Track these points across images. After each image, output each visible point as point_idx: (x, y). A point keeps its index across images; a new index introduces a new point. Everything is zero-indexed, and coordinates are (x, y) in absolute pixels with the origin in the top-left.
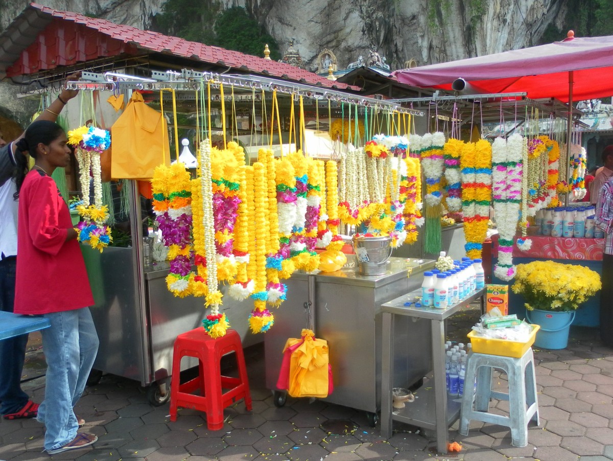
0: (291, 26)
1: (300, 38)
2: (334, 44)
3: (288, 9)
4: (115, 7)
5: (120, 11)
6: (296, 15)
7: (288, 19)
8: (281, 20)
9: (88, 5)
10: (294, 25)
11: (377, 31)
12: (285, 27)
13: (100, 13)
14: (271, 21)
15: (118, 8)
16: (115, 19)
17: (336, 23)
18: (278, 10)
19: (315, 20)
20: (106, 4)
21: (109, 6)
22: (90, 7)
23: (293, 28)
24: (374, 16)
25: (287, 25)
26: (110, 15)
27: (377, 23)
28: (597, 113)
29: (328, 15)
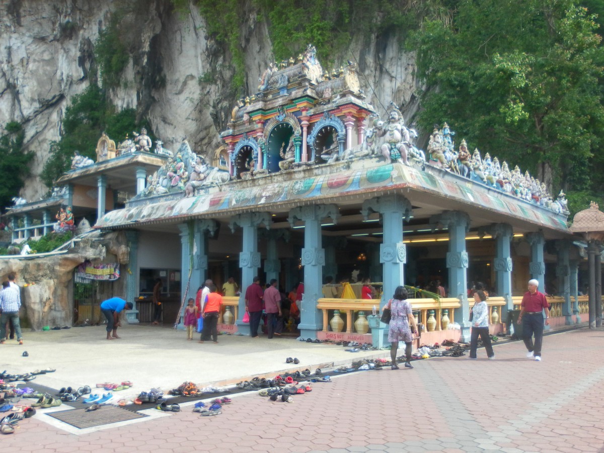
0: (172, 125)
1: (178, 137)
2: (206, 141)
3: (171, 108)
4: (37, 115)
5: (41, 119)
6: (176, 114)
7: (171, 118)
8: (165, 120)
9: (14, 114)
10: (174, 124)
11: (223, 122)
12: (167, 126)
13: (24, 121)
14: (155, 121)
15: (39, 116)
16: (37, 126)
17: (206, 119)
18: (162, 109)
19: (191, 117)
20: (28, 112)
21: (32, 115)
22: (16, 116)
23: (173, 127)
24: (220, 106)
25: (169, 124)
26: (32, 122)
27: (223, 114)
28: (208, 188)
29: (200, 111)
